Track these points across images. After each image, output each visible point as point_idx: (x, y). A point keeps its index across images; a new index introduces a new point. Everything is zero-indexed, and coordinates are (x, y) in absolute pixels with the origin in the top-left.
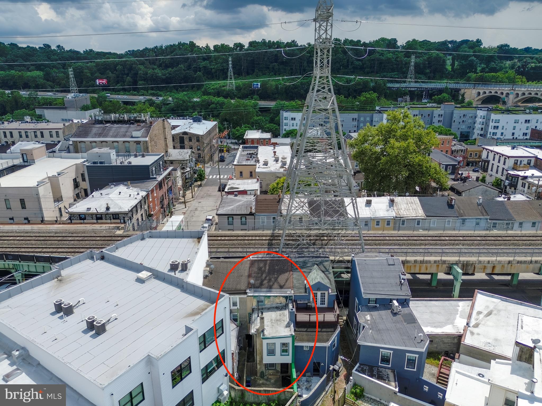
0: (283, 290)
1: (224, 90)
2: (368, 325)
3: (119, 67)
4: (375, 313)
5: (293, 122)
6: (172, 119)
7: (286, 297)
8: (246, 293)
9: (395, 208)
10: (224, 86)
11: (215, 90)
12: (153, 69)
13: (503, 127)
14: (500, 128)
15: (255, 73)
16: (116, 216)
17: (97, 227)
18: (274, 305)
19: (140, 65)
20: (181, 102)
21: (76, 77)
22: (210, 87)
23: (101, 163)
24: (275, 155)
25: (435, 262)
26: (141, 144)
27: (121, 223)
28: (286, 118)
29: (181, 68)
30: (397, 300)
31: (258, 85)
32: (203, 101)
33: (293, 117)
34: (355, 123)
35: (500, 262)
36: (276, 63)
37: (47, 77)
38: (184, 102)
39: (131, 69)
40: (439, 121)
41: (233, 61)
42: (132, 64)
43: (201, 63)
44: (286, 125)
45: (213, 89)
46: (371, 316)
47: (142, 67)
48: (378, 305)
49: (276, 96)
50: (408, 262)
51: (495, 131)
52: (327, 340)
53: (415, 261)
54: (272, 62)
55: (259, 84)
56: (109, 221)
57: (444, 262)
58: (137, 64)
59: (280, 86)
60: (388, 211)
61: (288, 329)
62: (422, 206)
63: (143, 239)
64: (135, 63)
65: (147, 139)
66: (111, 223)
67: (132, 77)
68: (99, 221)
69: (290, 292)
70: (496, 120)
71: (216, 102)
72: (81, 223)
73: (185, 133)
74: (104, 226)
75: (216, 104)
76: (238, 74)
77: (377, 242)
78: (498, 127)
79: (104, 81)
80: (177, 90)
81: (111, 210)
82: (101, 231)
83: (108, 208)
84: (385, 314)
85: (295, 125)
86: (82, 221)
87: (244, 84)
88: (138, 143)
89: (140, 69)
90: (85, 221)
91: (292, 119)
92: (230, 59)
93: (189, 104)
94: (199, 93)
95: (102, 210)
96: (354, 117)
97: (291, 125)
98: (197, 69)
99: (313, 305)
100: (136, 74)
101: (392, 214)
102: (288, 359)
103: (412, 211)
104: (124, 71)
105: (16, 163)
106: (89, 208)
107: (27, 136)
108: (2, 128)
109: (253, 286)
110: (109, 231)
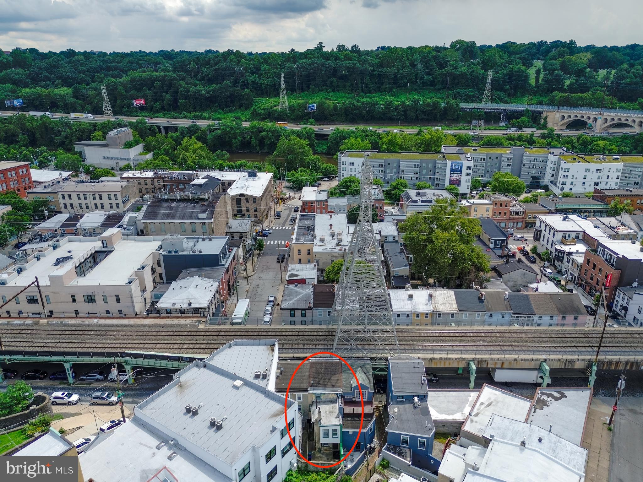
0: (335, 388)
1: (276, 111)
2: (395, 416)
3: (157, 84)
4: (401, 406)
5: (351, 167)
6: (226, 171)
7: (337, 394)
8: (307, 391)
9: (433, 302)
10: (275, 106)
11: (266, 111)
12: (196, 85)
13: (573, 176)
14: (570, 177)
15: (310, 90)
16: (196, 311)
17: (182, 321)
18: (328, 400)
19: (180, 80)
20: (229, 129)
21: (109, 94)
22: (260, 107)
23: (176, 252)
24: (331, 228)
25: (456, 359)
26: (207, 224)
27: (201, 317)
28: (344, 163)
29: (227, 84)
30: (418, 397)
31: (314, 106)
32: (253, 128)
33: (352, 162)
34: (417, 170)
35: (507, 359)
36: (335, 77)
37: (76, 95)
38: (232, 128)
39: (170, 85)
40: (508, 165)
41: (285, 78)
42: (172, 80)
43: (249, 77)
44: (344, 169)
45: (263, 109)
46: (398, 408)
47: (182, 83)
48: (404, 400)
49: (335, 117)
50: (434, 359)
51: (565, 180)
52: (366, 427)
53: (441, 359)
54: (329, 78)
55: (315, 105)
56: (191, 315)
57: (463, 359)
58: (177, 80)
59: (338, 105)
60: (427, 304)
61: (338, 419)
62: (457, 301)
63: (230, 347)
64: (174, 79)
65: (212, 221)
66: (193, 317)
67: (172, 96)
68: (183, 315)
69: (340, 391)
70: (565, 169)
71: (267, 129)
72: (168, 317)
73: (242, 195)
74: (188, 321)
75: (268, 132)
76: (291, 89)
77: (413, 338)
78: (567, 176)
79: (142, 102)
80: (223, 110)
81: (194, 306)
82: (186, 325)
83: (190, 304)
84: (408, 406)
85: (353, 170)
86: (169, 315)
87: (299, 105)
88: (204, 224)
89: (181, 85)
90: (172, 315)
91: (350, 164)
92: (283, 75)
93: (238, 131)
94: (248, 113)
95: (185, 306)
97: (350, 170)
98: (245, 85)
99: (357, 399)
100: (176, 92)
101: (429, 308)
102: (338, 440)
103: (447, 305)
104: (163, 88)
105: (97, 249)
106: (174, 304)
107: (85, 199)
108: (60, 190)
109: (312, 386)
110: (192, 325)
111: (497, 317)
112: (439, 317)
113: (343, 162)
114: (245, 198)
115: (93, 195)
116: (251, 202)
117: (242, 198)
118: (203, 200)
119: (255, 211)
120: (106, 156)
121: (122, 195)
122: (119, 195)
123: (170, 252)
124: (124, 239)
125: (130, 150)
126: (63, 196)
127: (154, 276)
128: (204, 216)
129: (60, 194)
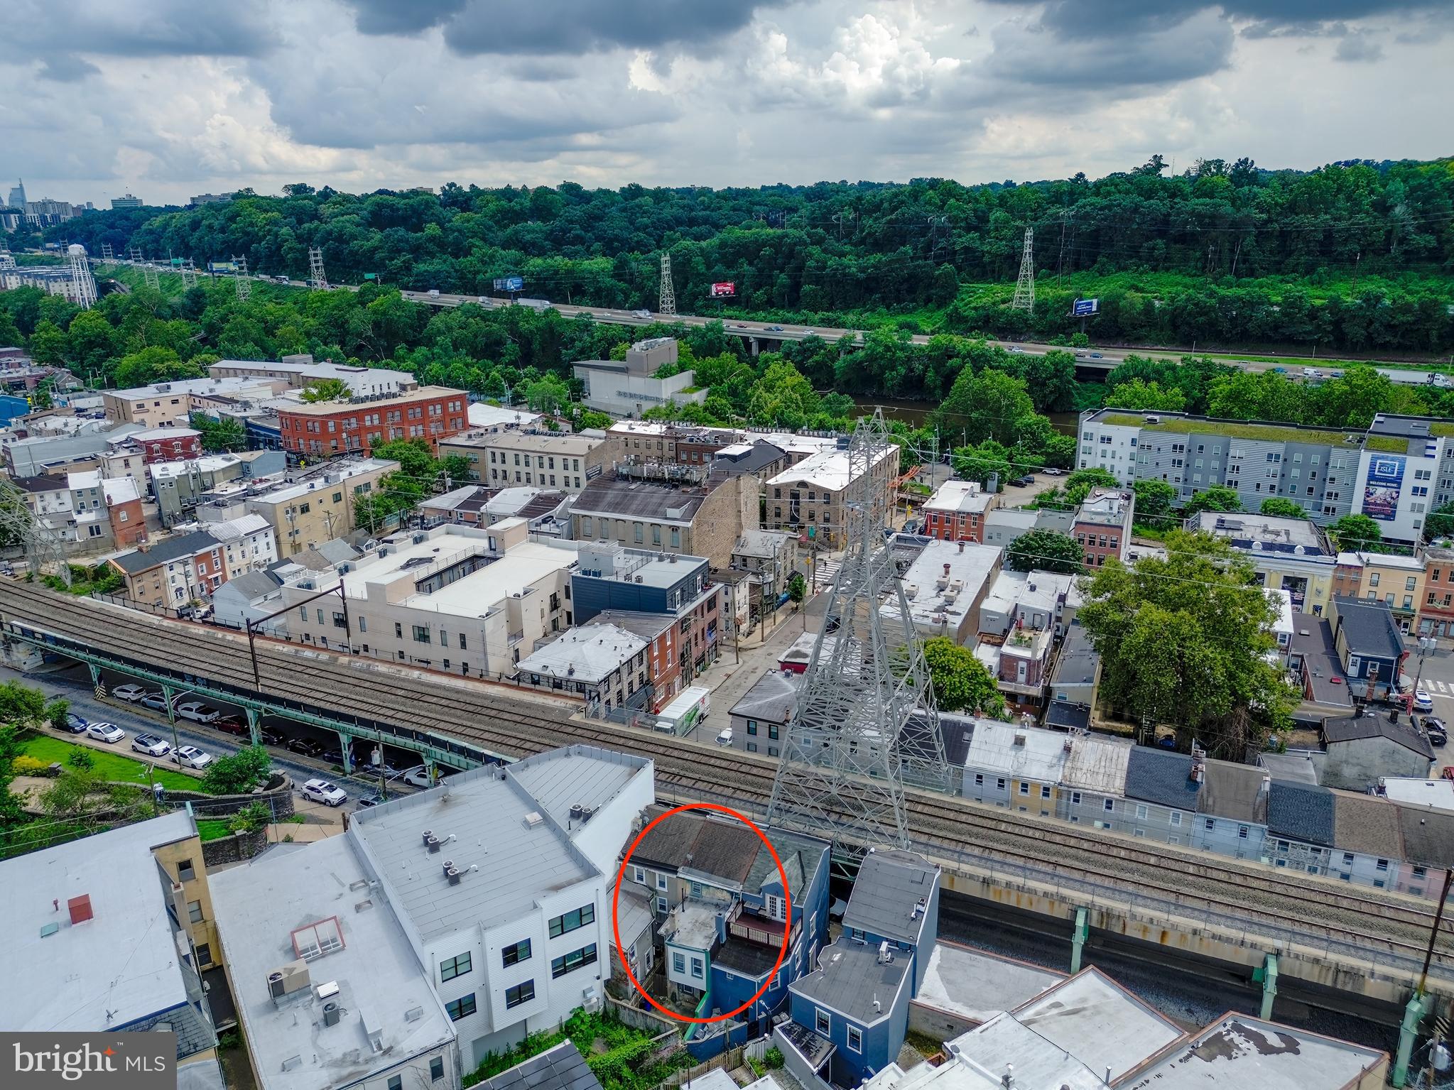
0: (729, 881)
1: (1003, 313)
2: (826, 968)
3: (767, 251)
4: (852, 954)
5: (1105, 446)
6: (803, 434)
7: (732, 893)
8: (676, 872)
9: (1069, 764)
10: (1004, 302)
11: (981, 311)
12: (842, 255)
15: (1096, 266)
16: (581, 687)
17: (550, 701)
18: (715, 901)
19: (812, 244)
20: (880, 349)
21: (675, 271)
22: (970, 302)
23: (595, 574)
24: (947, 573)
25: (1046, 894)
26: (680, 531)
27: (584, 700)
28: (1089, 437)
29: (905, 253)
30: (891, 942)
31: (1091, 304)
32: (934, 348)
33: (1107, 434)
35: (1175, 927)
36: (1162, 238)
37: (620, 272)
38: (888, 348)
39: (791, 255)
41: (1035, 239)
42: (795, 244)
43: (960, 236)
44: (1088, 452)
45: (975, 309)
46: (844, 956)
47: (815, 250)
48: (866, 943)
49: (1143, 332)
50: (994, 882)
52: (760, 973)
53: (1008, 884)
54: (1148, 239)
55: (1095, 301)
56: (569, 694)
57: (1063, 899)
58: (806, 244)
59: (1157, 303)
60: (1051, 766)
61: (707, 941)
62: (1129, 772)
63: (568, 755)
64: (801, 242)
65: (690, 524)
66: (571, 698)
67: (790, 277)
68: (557, 691)
69: (737, 888)
71: (964, 352)
72: (531, 690)
73: (803, 484)
74: (559, 703)
75: (964, 357)
76: (1048, 264)
77: (975, 830)
79: (728, 288)
80: (888, 308)
81: (576, 676)
82: (552, 709)
83: (571, 672)
84: (865, 956)
85: (1109, 454)
86: (532, 686)
87: (1058, 299)
88: (675, 529)
89: (811, 255)
90: (537, 687)
91: (1103, 439)
92: (1029, 233)
93: (899, 354)
94: (940, 317)
95: (562, 673)
96: (1274, 452)
97: (1099, 454)
98: (949, 255)
99: (767, 914)
100: (800, 268)
101: (1056, 776)
102: (701, 984)
103: (1100, 777)
104: (776, 259)
105: (478, 552)
106: (545, 667)
107: (527, 464)
108: (490, 444)
109: (690, 864)
110: (564, 712)
111: (1226, 832)
112: (1076, 801)
113: (1086, 434)
114: (807, 491)
115: (540, 458)
116: (819, 500)
117: (802, 490)
118: (687, 483)
119: (827, 520)
120: (622, 390)
121: (586, 462)
122: (581, 461)
123: (585, 573)
124: (531, 541)
125: (664, 381)
126: (493, 454)
127: (555, 614)
128: (675, 513)
129: (489, 451)
